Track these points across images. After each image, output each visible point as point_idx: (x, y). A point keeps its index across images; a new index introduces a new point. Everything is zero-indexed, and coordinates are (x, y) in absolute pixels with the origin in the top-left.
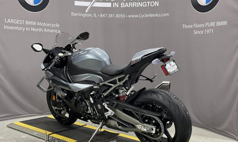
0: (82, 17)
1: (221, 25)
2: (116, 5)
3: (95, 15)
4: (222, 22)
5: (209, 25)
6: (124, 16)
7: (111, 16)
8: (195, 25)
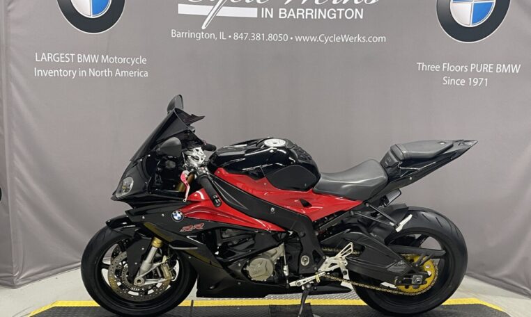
0: (194, 39)
1: (506, 71)
2: (268, 13)
3: (222, 36)
4: (509, 65)
5: (479, 69)
6: (286, 39)
7: (257, 37)
8: (445, 65)
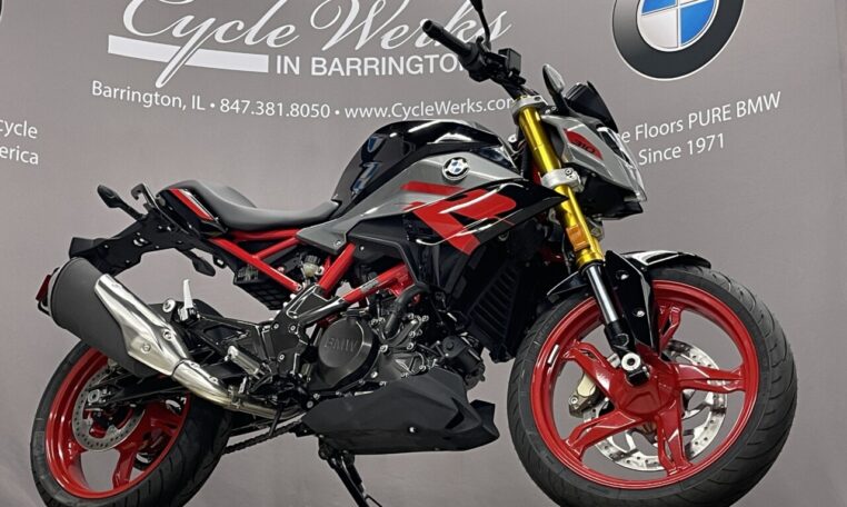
0: (138, 105)
1: (755, 111)
3: (196, 103)
4: (760, 98)
5: (704, 121)
6: (325, 113)
7: (268, 109)
8: (640, 129)
